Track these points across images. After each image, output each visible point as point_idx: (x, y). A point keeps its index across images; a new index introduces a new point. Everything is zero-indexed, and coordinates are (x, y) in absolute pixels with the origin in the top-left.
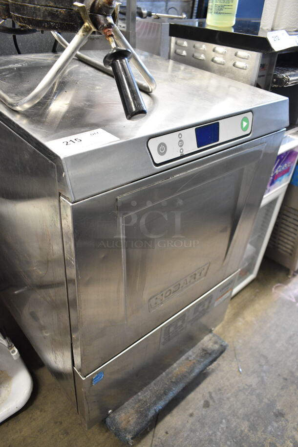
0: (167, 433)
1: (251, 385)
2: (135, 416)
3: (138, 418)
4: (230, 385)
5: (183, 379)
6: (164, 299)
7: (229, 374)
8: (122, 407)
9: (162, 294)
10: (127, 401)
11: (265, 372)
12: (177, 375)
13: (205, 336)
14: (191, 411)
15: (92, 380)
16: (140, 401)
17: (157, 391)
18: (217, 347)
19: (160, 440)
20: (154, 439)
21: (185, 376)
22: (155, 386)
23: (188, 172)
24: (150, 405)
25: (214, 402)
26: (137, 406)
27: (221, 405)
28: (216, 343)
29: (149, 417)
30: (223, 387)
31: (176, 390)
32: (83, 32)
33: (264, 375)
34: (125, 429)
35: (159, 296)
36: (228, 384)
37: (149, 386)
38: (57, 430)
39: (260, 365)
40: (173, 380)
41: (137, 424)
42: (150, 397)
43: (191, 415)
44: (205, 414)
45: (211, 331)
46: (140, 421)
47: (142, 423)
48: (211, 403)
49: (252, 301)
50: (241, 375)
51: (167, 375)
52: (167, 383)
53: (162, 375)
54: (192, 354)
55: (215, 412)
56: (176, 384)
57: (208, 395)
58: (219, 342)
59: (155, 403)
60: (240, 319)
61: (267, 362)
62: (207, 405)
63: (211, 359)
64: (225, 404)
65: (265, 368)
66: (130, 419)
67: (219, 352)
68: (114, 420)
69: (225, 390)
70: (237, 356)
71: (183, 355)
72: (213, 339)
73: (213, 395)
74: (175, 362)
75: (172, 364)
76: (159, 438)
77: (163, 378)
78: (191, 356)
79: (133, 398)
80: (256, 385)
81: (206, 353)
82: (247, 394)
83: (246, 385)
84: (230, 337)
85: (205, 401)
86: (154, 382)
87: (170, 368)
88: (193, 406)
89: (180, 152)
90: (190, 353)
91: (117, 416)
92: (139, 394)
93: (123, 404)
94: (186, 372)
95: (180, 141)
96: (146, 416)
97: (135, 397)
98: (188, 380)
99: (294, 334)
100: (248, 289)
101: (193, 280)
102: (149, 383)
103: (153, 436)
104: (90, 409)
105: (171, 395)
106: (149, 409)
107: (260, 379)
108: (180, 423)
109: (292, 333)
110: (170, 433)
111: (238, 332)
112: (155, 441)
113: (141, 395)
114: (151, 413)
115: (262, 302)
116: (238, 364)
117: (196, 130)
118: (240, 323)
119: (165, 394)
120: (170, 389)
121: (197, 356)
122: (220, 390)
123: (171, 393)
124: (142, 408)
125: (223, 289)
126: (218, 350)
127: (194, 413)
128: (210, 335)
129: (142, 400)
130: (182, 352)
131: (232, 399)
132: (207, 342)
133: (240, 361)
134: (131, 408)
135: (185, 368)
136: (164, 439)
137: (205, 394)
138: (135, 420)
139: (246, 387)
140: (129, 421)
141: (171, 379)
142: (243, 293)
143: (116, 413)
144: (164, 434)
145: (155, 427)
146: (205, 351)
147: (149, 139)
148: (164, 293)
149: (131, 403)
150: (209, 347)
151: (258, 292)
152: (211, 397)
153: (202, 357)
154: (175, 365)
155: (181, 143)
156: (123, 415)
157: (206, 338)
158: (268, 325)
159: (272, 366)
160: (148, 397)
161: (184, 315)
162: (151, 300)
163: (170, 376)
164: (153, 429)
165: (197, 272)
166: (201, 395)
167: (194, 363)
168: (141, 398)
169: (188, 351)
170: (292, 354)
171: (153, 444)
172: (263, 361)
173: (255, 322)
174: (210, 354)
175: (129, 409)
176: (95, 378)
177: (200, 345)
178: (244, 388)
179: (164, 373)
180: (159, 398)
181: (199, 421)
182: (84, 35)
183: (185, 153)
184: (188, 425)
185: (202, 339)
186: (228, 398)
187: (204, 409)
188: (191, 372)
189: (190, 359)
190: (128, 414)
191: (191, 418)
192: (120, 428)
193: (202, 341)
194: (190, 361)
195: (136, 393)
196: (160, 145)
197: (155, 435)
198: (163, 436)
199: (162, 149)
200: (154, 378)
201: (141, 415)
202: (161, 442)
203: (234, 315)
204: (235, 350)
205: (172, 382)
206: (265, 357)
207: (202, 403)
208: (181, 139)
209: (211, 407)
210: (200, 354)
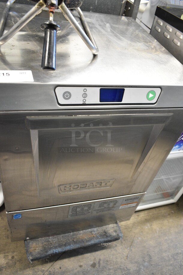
0: (60, 268)
1: (129, 270)
2: (41, 248)
3: (41, 251)
4: (116, 262)
5: (81, 242)
6: (72, 189)
7: (119, 255)
8: (37, 239)
9: (71, 185)
10: (41, 238)
11: (144, 266)
12: (79, 238)
13: (111, 224)
14: (82, 264)
15: (13, 216)
16: (48, 241)
17: (62, 241)
18: (114, 234)
19: (54, 270)
20: (51, 267)
21: (83, 242)
22: (61, 238)
23: (90, 115)
24: (53, 247)
25: (99, 266)
26: (45, 243)
27: (103, 271)
28: (115, 231)
29: (48, 254)
30: (110, 261)
31: (72, 247)
32: (38, 6)
33: (143, 268)
34: (31, 253)
35: (68, 186)
36: (115, 260)
37: (59, 236)
38: (4, 233)
39: (143, 260)
40: (74, 240)
41: (39, 253)
42: (55, 243)
43: (81, 266)
44: (89, 270)
45: (116, 223)
46: (42, 253)
47: (42, 254)
48: (97, 266)
49: (164, 217)
50: (127, 260)
51: (73, 235)
52: (70, 240)
53: (70, 234)
54: (97, 231)
55: (96, 273)
56: (75, 244)
57: (98, 260)
58: (118, 232)
59: (56, 248)
60: (148, 225)
61: (149, 261)
62: (94, 265)
63: (106, 239)
64: (105, 271)
65: (146, 264)
66: (37, 248)
67: (114, 238)
68: (28, 244)
69: (111, 263)
70: (131, 247)
71: (90, 228)
72: (115, 228)
73: (101, 262)
74: (82, 230)
75: (80, 231)
76: (54, 269)
77: (69, 236)
78: (94, 231)
79: (45, 238)
80: (133, 271)
81: (105, 234)
82: (123, 273)
83: (126, 267)
84: (134, 233)
85: (94, 263)
86: (63, 235)
87: (77, 232)
88: (85, 261)
89: (83, 101)
90: (95, 229)
91: (31, 243)
92: (51, 237)
93: (38, 238)
94: (86, 239)
95: (84, 94)
96: (46, 252)
97: (47, 237)
98: (83, 245)
99: (181, 253)
100: (166, 208)
101: (99, 186)
102: (59, 234)
103: (52, 266)
104: (12, 231)
105: (68, 248)
106: (50, 249)
107: (138, 269)
108: (71, 267)
109: (180, 251)
110: (62, 269)
111: (142, 232)
112: (51, 268)
113: (51, 239)
114: (50, 252)
115: (171, 220)
116: (129, 252)
117: (101, 90)
118: (147, 227)
119: (65, 245)
120: (69, 244)
121: (99, 233)
122: (107, 261)
123: (69, 247)
124: (47, 246)
125: (128, 200)
126: (114, 237)
127: (83, 266)
128: (115, 225)
129: (50, 242)
130: (90, 226)
131: (111, 271)
132: (110, 228)
133: (131, 250)
134: (41, 243)
135: (86, 237)
136: (57, 270)
137: (96, 258)
138: (39, 250)
139: (126, 269)
140: (35, 249)
141: (73, 239)
142: (161, 208)
143: (31, 241)
144: (58, 267)
145: (56, 261)
146: (106, 233)
147: (57, 87)
148: (72, 185)
149: (43, 240)
150: (109, 232)
151: (172, 213)
152: (99, 262)
153: (101, 235)
154: (81, 232)
155: (85, 95)
156: (34, 244)
157: (111, 226)
158: (166, 238)
159: (152, 265)
160: (54, 242)
161: (90, 205)
162: (61, 186)
163: (74, 237)
164: (54, 262)
165: (103, 182)
166: (94, 258)
167: (94, 237)
168: (50, 240)
169: (94, 228)
170: (171, 265)
171: (49, 270)
172: (147, 259)
173: (158, 232)
174: (107, 236)
175: (40, 243)
176: (15, 216)
177: (104, 228)
178: (124, 269)
179: (72, 233)
180: (60, 246)
181: (83, 272)
182: (38, 8)
183: (87, 103)
184: (76, 271)
185: (109, 225)
186: (109, 269)
187: (90, 267)
188: (88, 241)
189: (93, 233)
190: (37, 245)
191: (79, 268)
192: (29, 250)
193: (107, 226)
194: (92, 234)
195: (49, 236)
196: (65, 93)
197: (53, 265)
198: (57, 269)
199: (67, 95)
200: (64, 233)
201: (44, 250)
202: (54, 271)
203: (146, 220)
204: (132, 242)
205: (73, 241)
206: (150, 257)
207: (92, 263)
208: (86, 93)
209: (95, 268)
210: (101, 233)
